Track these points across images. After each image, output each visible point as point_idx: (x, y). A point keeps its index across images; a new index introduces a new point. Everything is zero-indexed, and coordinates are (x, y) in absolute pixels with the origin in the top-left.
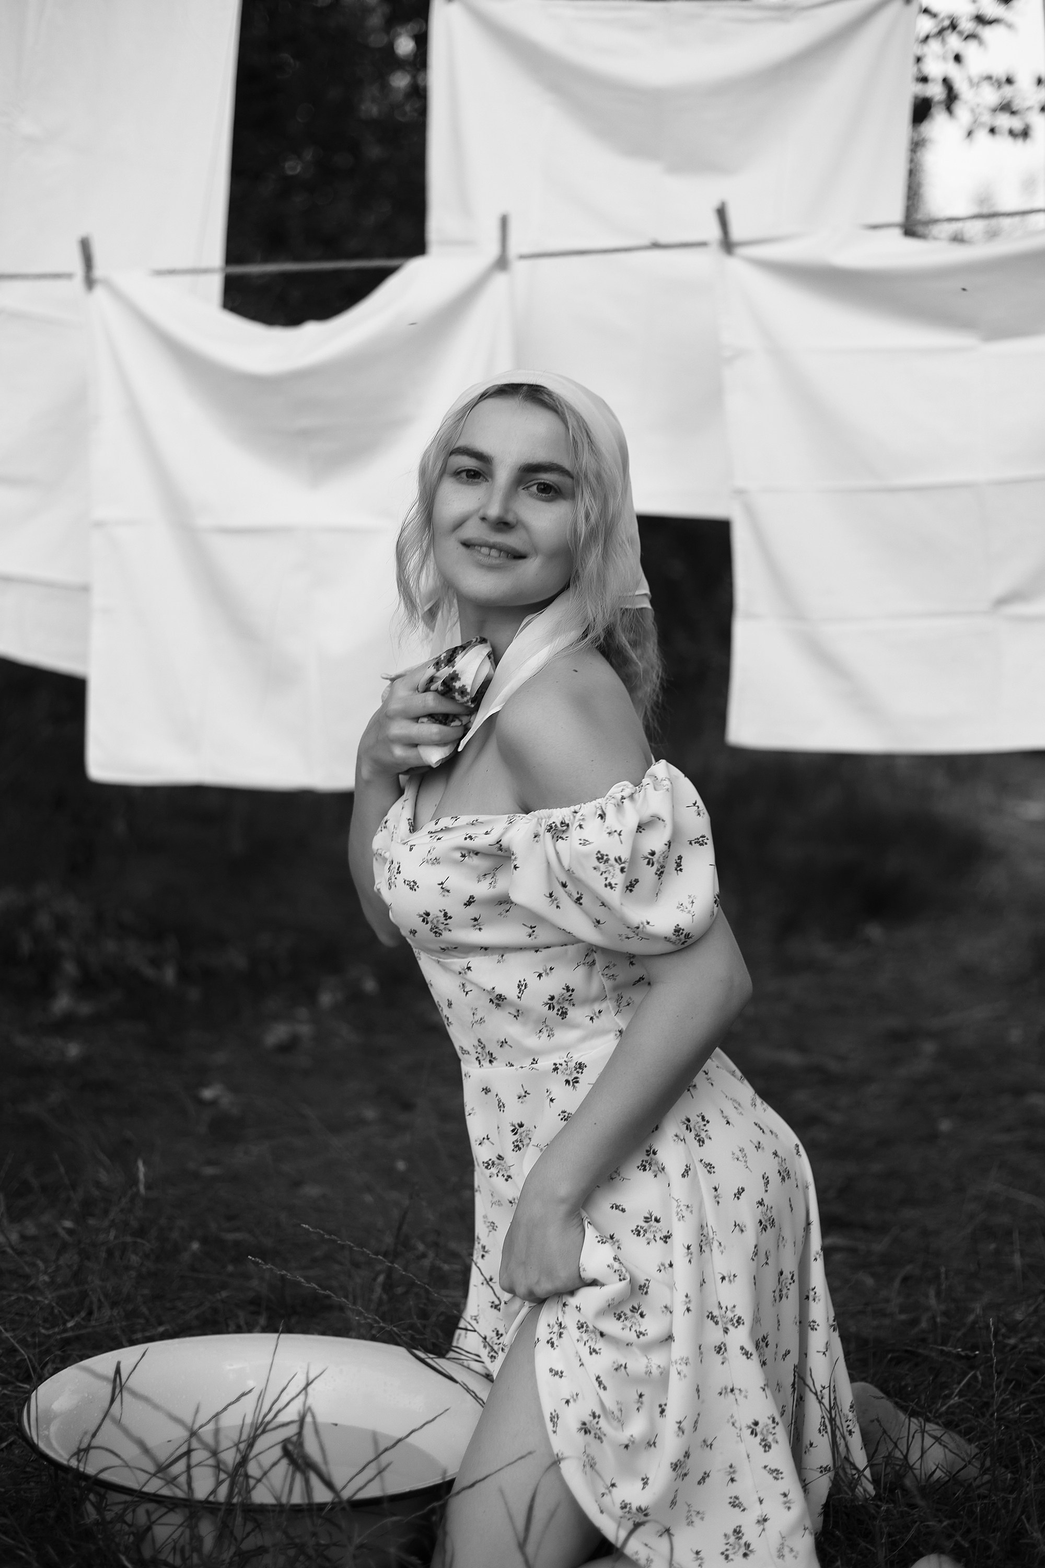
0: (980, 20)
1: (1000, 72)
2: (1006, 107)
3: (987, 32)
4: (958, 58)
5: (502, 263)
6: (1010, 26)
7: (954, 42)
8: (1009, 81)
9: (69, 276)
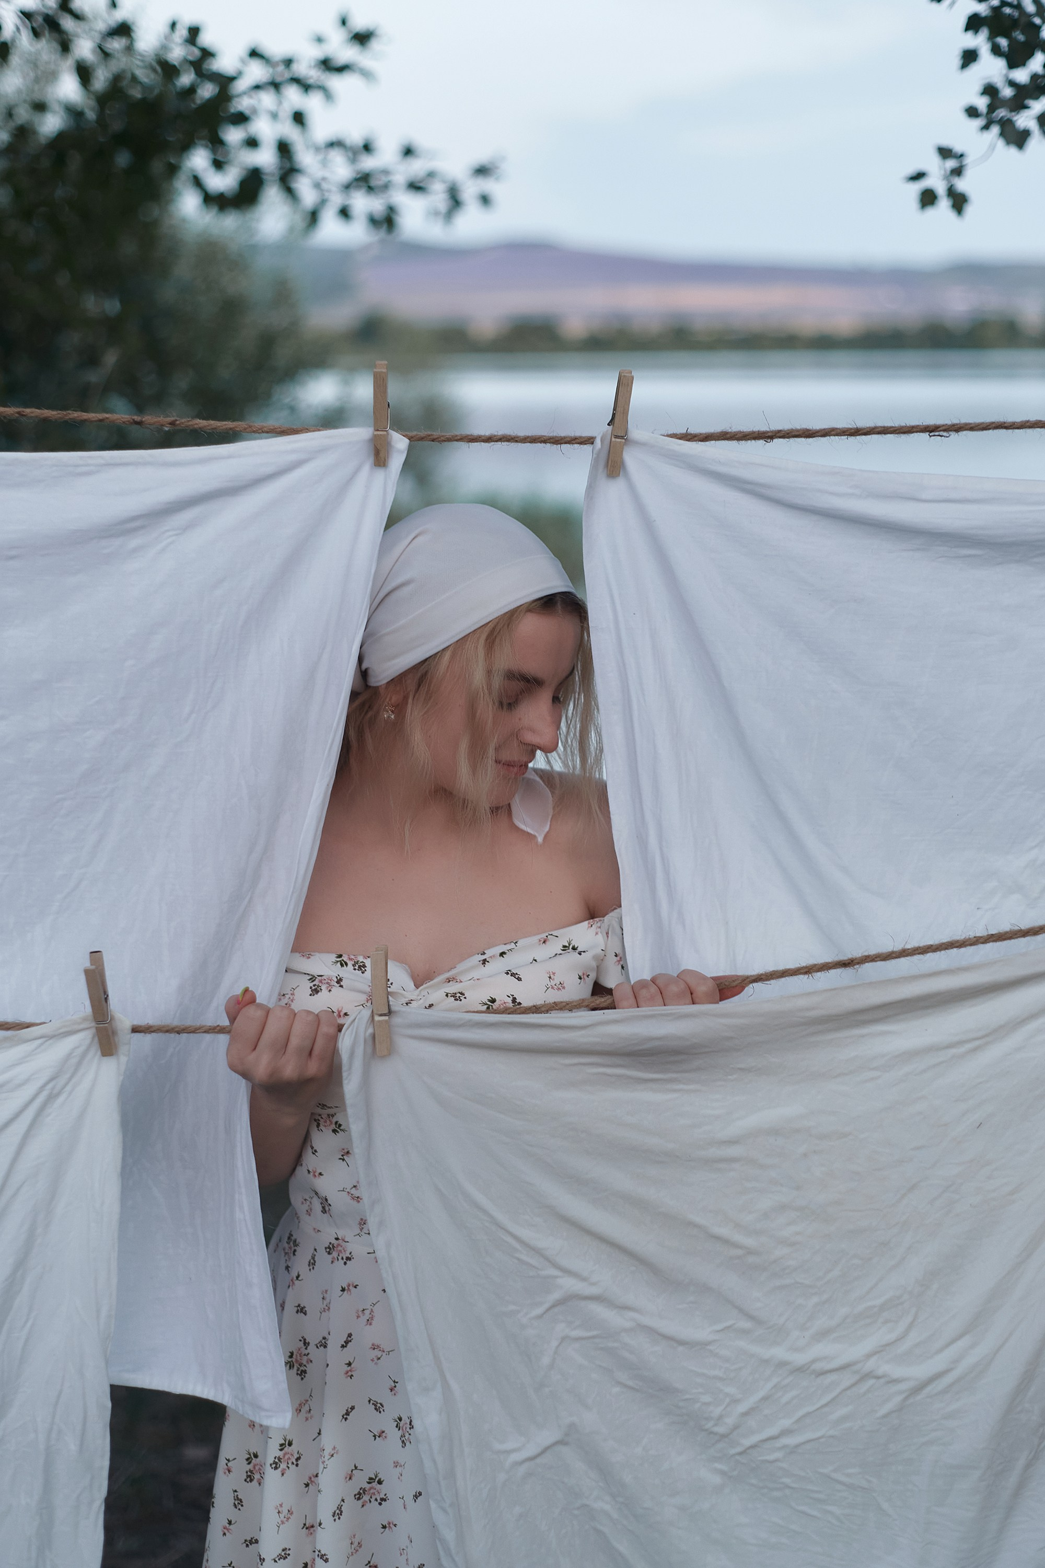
0: (327, 65)
1: (355, 137)
2: (364, 181)
3: (336, 83)
4: (299, 118)
6: (366, 74)
7: (293, 97)
8: (367, 148)
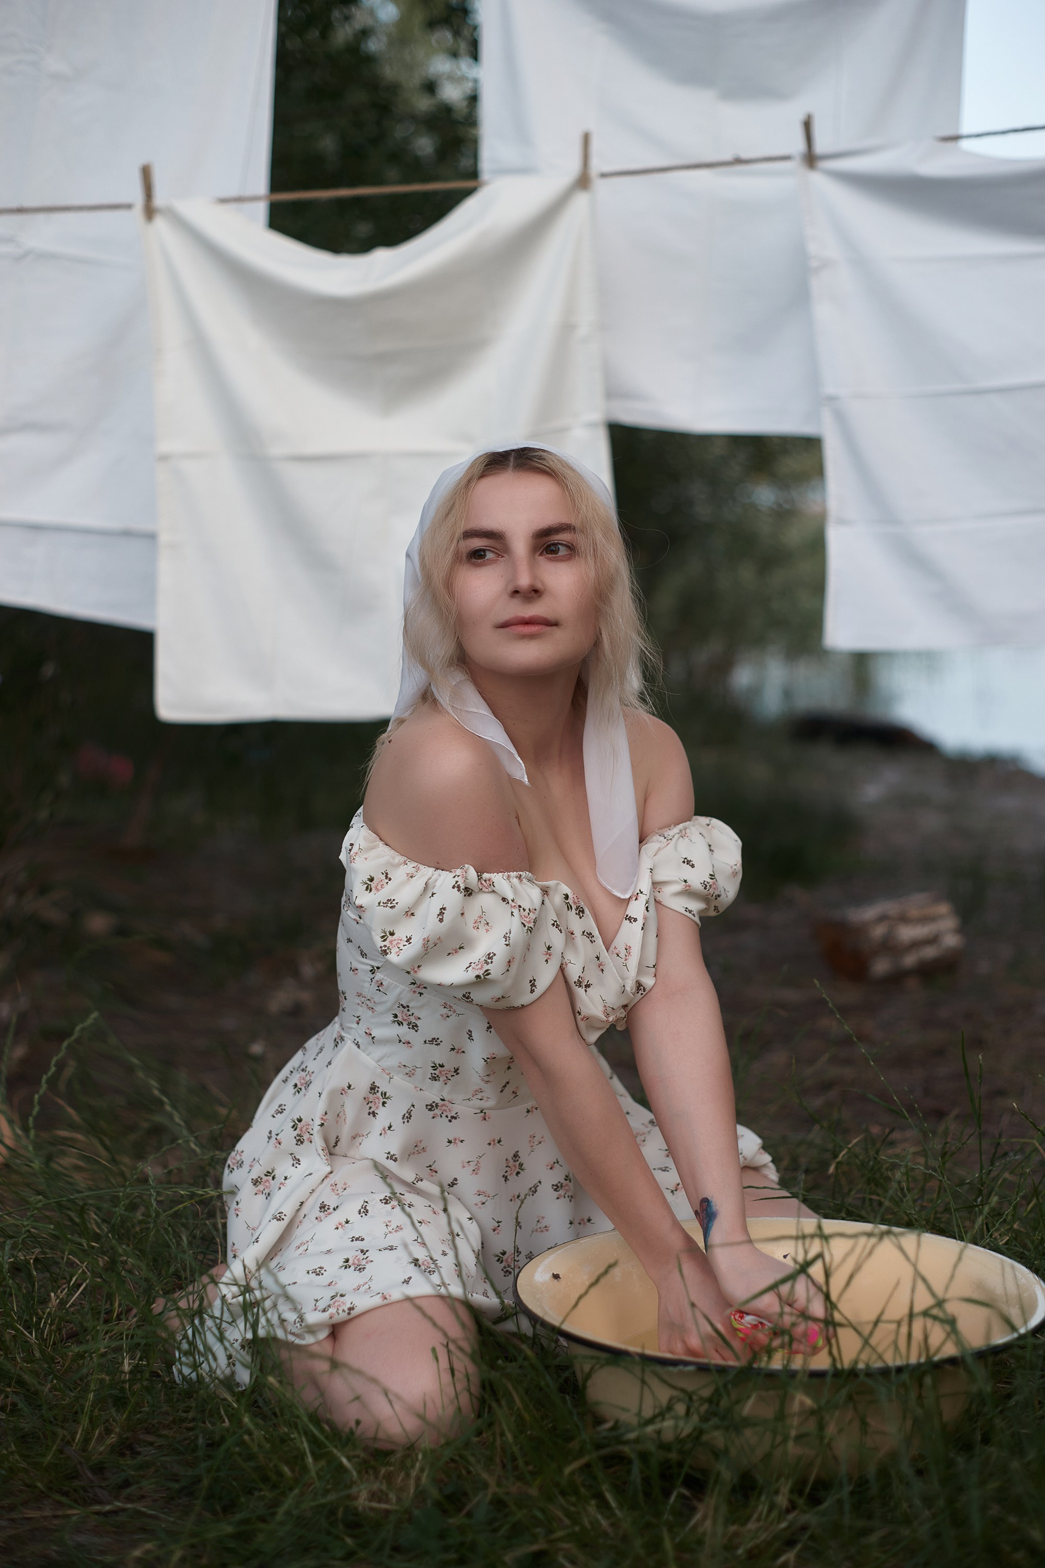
5: (583, 182)
9: (129, 206)
